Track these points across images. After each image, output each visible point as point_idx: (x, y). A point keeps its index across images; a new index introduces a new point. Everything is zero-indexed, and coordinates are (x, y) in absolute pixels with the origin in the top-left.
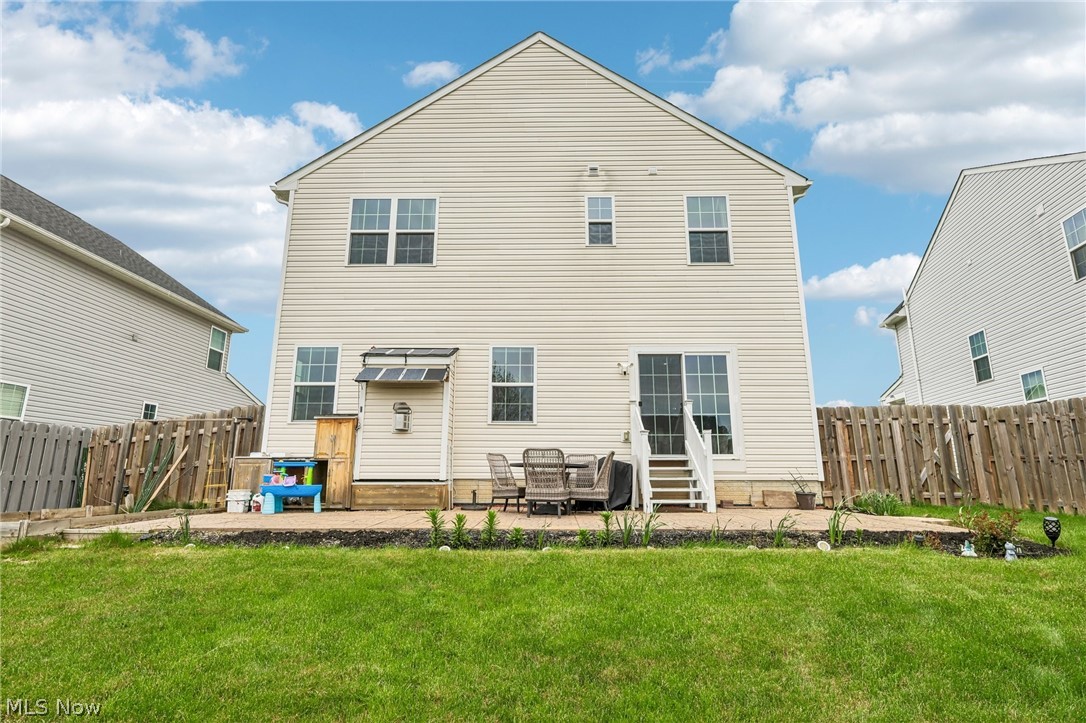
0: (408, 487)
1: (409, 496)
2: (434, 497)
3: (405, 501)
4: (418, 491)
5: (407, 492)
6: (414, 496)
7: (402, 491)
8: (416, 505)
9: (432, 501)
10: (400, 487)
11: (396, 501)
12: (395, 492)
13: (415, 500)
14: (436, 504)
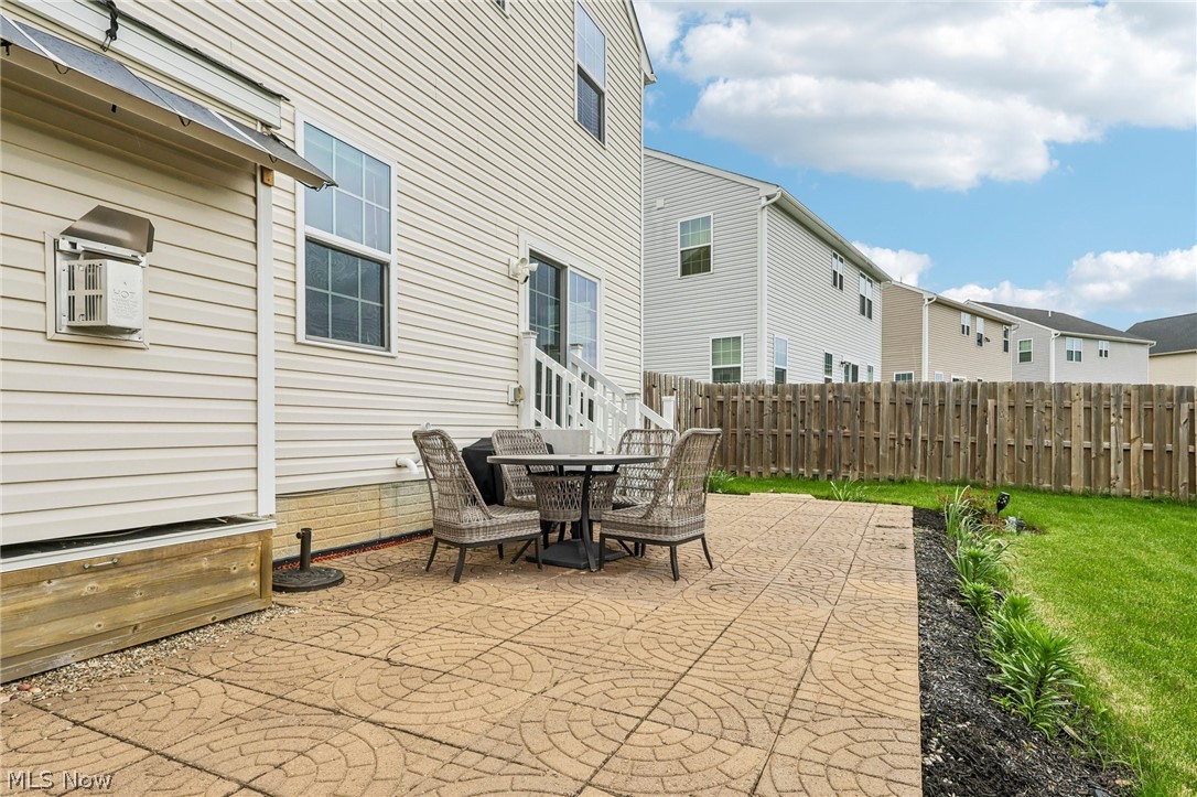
0: (148, 558)
1: (153, 589)
2: (243, 575)
3: (137, 611)
4: (187, 567)
5: (145, 576)
6: (172, 586)
7: (125, 581)
8: (175, 617)
9: (239, 587)
10: (117, 564)
11: (96, 623)
12: (89, 586)
13: (184, 599)
14: (251, 596)
